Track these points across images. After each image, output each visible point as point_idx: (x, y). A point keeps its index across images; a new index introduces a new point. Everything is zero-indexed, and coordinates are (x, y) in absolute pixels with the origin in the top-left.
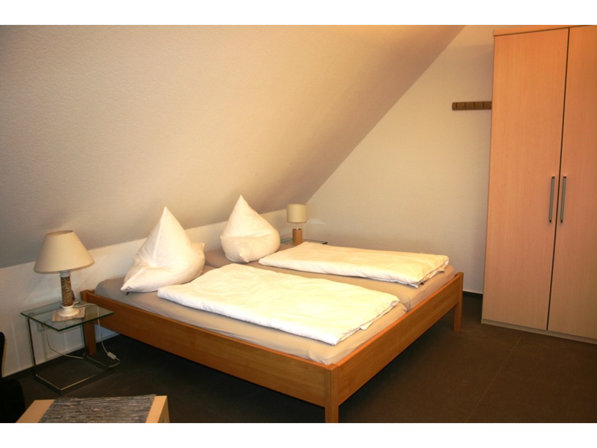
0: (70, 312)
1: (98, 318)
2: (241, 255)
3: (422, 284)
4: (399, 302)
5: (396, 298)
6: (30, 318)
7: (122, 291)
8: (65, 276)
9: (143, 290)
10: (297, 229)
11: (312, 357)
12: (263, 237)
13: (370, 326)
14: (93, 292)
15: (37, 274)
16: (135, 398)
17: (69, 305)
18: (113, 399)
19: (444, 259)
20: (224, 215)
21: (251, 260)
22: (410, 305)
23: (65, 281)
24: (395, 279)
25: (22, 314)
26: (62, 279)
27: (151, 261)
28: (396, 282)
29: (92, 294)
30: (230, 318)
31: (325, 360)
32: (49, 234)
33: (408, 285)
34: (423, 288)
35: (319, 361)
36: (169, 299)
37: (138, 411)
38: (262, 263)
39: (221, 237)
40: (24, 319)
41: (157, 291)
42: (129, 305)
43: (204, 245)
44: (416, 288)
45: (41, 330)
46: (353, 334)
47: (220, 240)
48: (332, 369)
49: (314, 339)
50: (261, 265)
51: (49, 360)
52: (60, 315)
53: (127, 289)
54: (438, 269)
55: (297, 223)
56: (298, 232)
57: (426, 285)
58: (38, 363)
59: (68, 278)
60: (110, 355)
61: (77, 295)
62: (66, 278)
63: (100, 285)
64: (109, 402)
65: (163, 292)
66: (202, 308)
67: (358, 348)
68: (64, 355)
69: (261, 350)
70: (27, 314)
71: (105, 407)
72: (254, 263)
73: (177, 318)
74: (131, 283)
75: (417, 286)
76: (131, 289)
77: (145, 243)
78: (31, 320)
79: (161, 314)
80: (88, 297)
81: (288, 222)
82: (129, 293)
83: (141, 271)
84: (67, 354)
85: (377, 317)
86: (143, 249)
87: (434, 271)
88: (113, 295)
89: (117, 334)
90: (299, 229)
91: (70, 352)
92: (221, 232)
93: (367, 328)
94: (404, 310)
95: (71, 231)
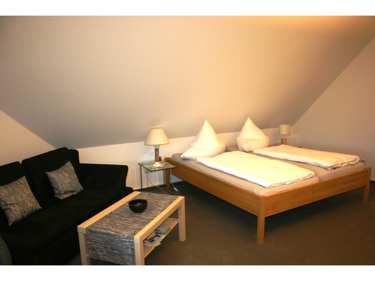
0: (158, 165)
1: (170, 168)
2: (243, 147)
3: (335, 168)
4: (315, 175)
5: (313, 173)
6: (142, 166)
7: (181, 158)
8: (157, 148)
9: (190, 158)
10: (284, 138)
11: (255, 192)
12: (258, 140)
13: (291, 183)
14: (170, 158)
15: (145, 146)
16: (172, 195)
17: (157, 161)
18: (163, 195)
19: (355, 158)
20: (239, 128)
21: (249, 151)
22: (323, 178)
23: (157, 150)
24: (318, 165)
25: (139, 164)
26: (155, 149)
27: (197, 145)
28: (319, 166)
29: (170, 159)
30: (225, 173)
31: (260, 194)
32: (152, 129)
33: (325, 168)
34: (334, 171)
35: (258, 194)
36: (201, 163)
37: (171, 200)
38: (255, 153)
39: (237, 138)
40: (139, 166)
41: (196, 160)
42: (184, 165)
43: (227, 141)
44: (329, 170)
45: (147, 173)
46: (280, 185)
47: (236, 140)
48: (261, 197)
49: (259, 185)
50: (254, 153)
51: (149, 187)
52: (154, 165)
53: (183, 157)
54: (349, 162)
55: (284, 135)
56: (284, 140)
57: (337, 170)
58: (143, 187)
59: (158, 149)
60: (175, 189)
61: (163, 159)
62: (157, 149)
63: (173, 156)
64: (161, 195)
65: (199, 160)
66: (214, 168)
67: (281, 191)
68: (156, 186)
69: (235, 187)
70: (140, 164)
71: (159, 197)
72: (250, 152)
73: (202, 171)
74: (186, 155)
75: (330, 169)
76: (185, 157)
77: (195, 138)
78: (142, 167)
79: (197, 169)
80: (168, 160)
81: (279, 134)
82: (184, 159)
83: (192, 149)
84: (157, 186)
85: (298, 180)
86: (194, 140)
87: (345, 163)
88: (178, 160)
89: (182, 181)
90: (285, 139)
91: (158, 185)
92: (237, 136)
93: (289, 184)
94: (317, 180)
95: (161, 128)
